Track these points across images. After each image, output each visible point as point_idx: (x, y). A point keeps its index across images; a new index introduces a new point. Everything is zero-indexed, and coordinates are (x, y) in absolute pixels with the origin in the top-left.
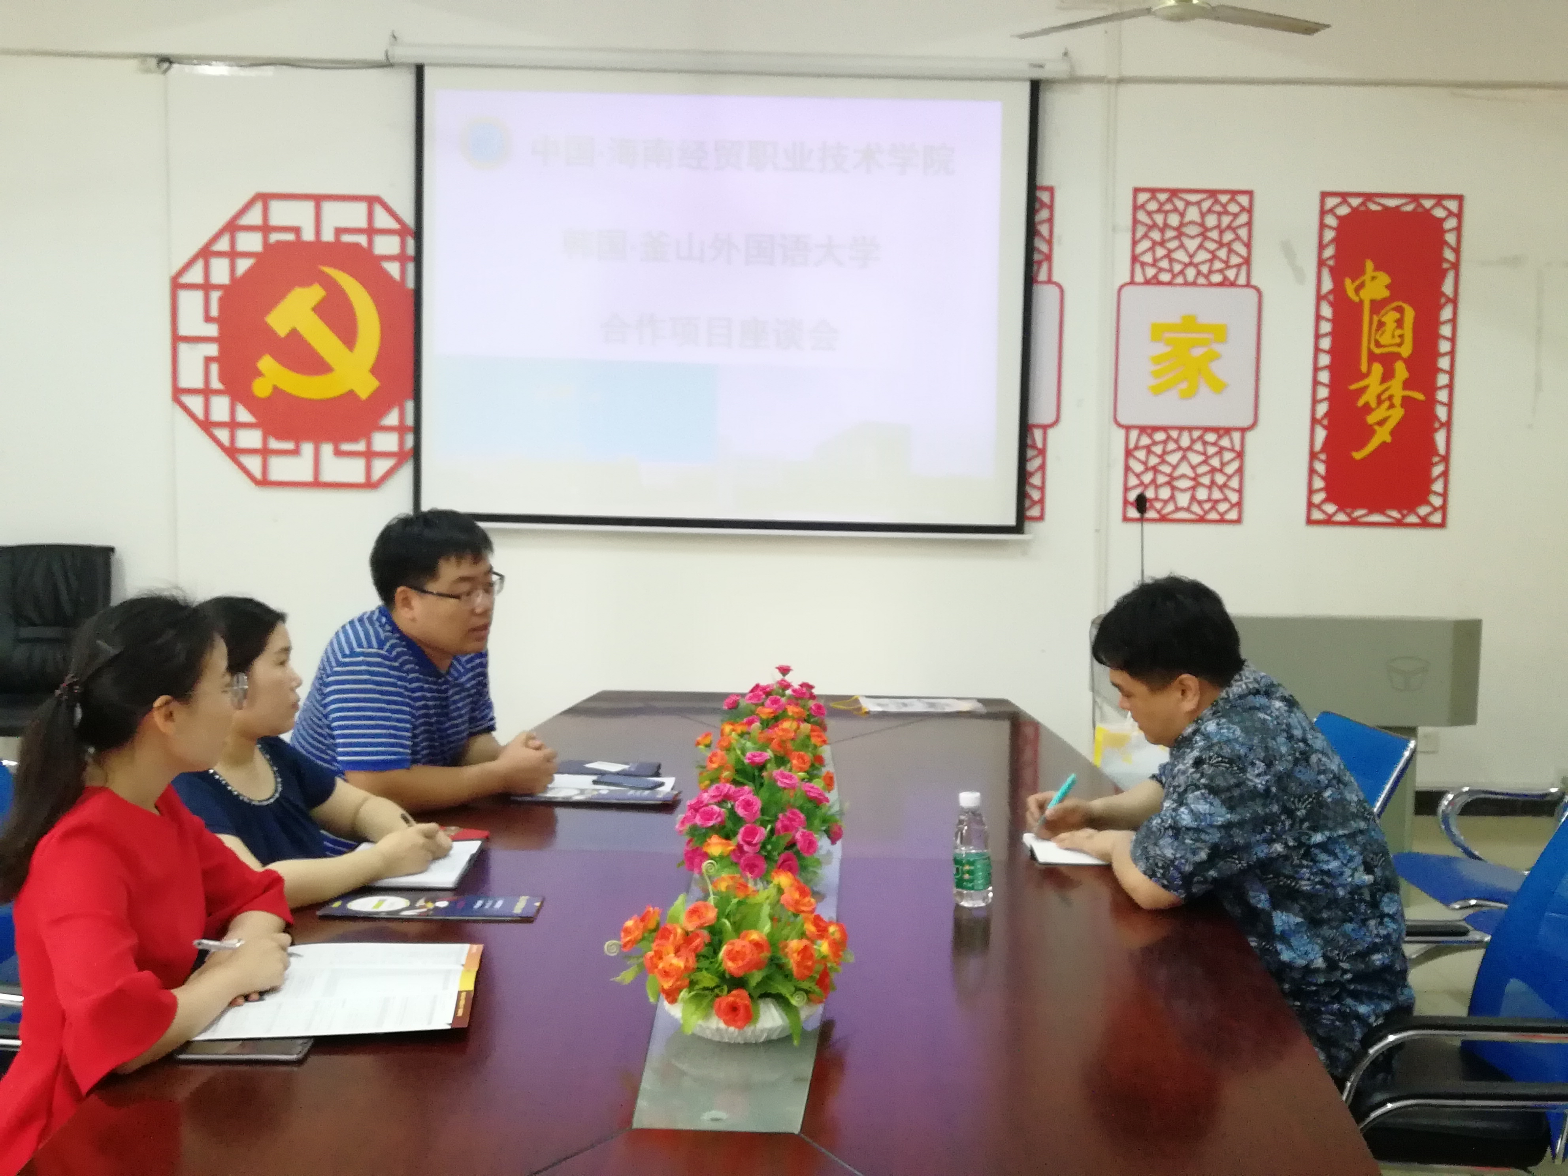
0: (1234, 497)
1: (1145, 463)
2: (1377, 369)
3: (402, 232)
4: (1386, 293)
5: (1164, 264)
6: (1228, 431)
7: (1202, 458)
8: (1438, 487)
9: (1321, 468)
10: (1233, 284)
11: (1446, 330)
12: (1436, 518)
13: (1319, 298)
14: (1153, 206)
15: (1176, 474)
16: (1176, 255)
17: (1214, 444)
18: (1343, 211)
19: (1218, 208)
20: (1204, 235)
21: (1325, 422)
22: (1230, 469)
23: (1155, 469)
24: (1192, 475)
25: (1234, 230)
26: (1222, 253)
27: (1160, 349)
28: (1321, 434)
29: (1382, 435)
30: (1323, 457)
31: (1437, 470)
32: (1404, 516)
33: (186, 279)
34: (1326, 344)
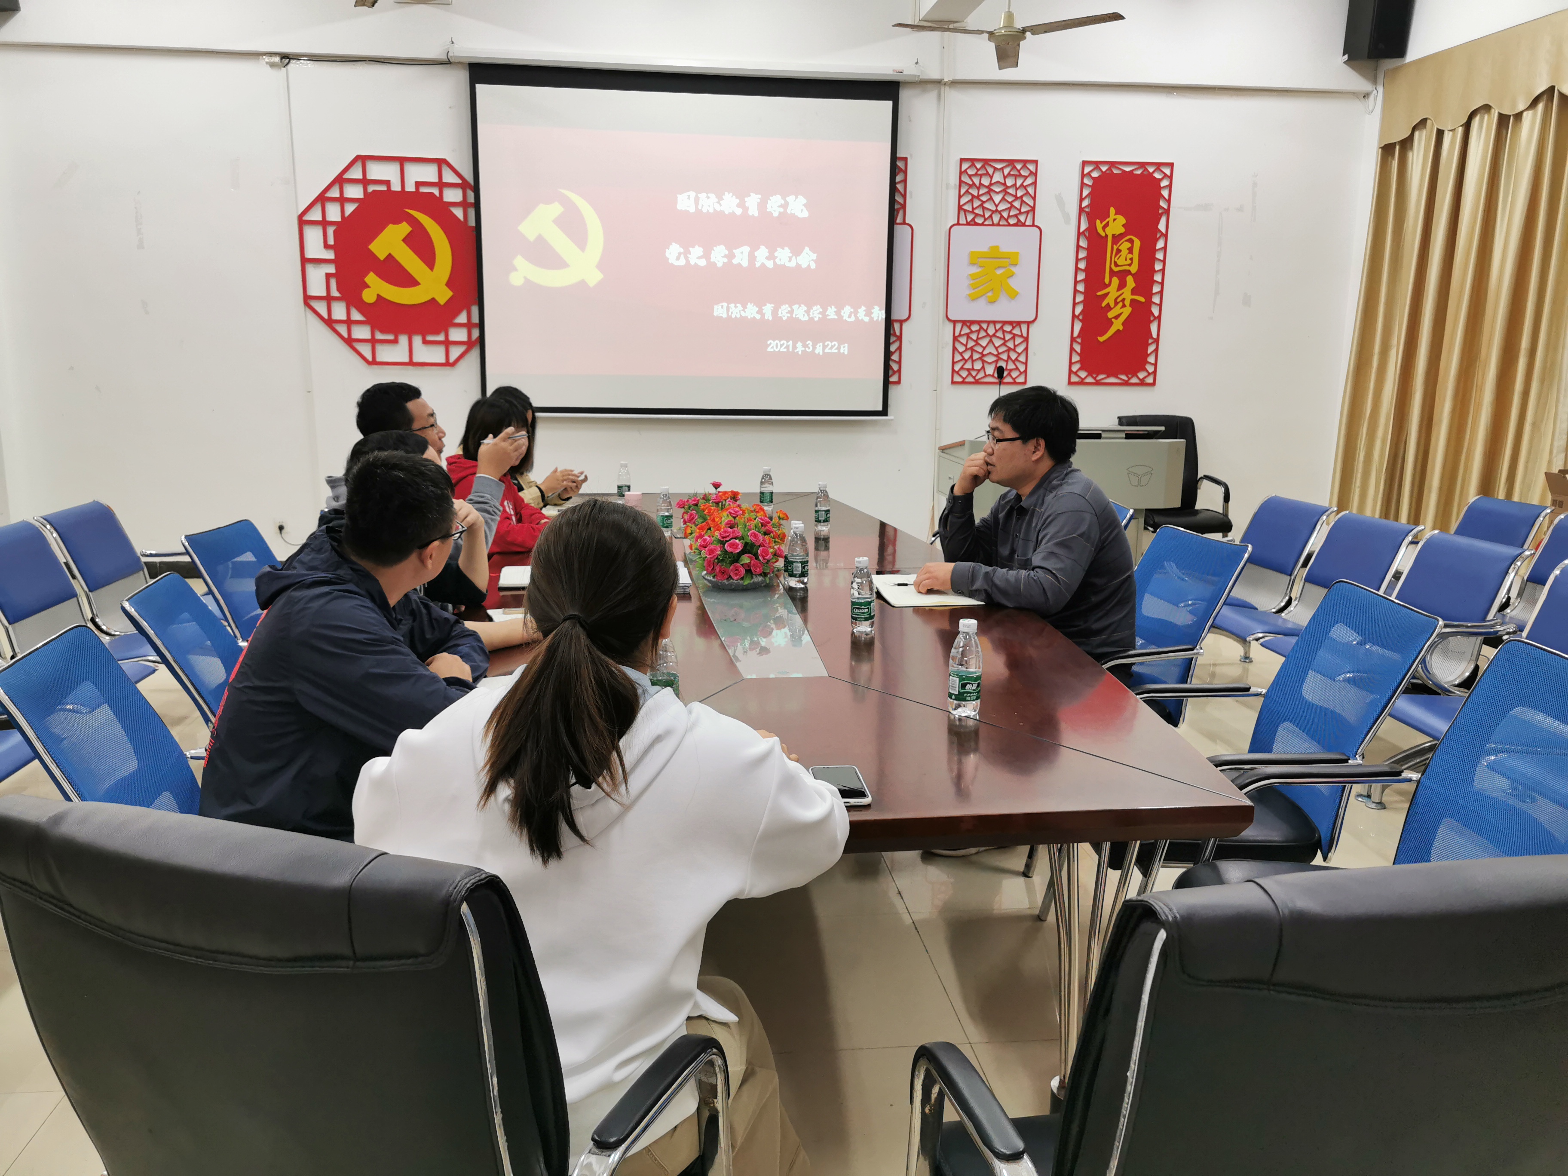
0: (1022, 368)
1: (966, 346)
2: (1115, 281)
3: (464, 185)
4: (1123, 230)
5: (979, 211)
6: (1019, 323)
7: (1001, 342)
8: (1151, 359)
9: (1078, 348)
10: (1024, 225)
11: (1160, 255)
12: (1150, 380)
13: (1079, 234)
14: (971, 172)
15: (985, 353)
16: (986, 205)
17: (1010, 332)
18: (1095, 174)
19: (1014, 172)
20: (1005, 192)
21: (1081, 317)
22: (1020, 349)
23: (972, 349)
24: (996, 353)
25: (1025, 187)
26: (1017, 204)
27: (974, 270)
28: (1078, 326)
29: (1117, 325)
30: (1079, 340)
31: (1151, 349)
32: (1129, 379)
33: (309, 217)
34: (1082, 265)
